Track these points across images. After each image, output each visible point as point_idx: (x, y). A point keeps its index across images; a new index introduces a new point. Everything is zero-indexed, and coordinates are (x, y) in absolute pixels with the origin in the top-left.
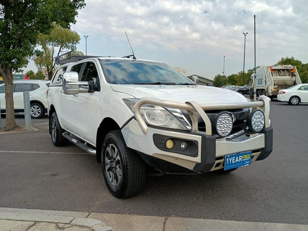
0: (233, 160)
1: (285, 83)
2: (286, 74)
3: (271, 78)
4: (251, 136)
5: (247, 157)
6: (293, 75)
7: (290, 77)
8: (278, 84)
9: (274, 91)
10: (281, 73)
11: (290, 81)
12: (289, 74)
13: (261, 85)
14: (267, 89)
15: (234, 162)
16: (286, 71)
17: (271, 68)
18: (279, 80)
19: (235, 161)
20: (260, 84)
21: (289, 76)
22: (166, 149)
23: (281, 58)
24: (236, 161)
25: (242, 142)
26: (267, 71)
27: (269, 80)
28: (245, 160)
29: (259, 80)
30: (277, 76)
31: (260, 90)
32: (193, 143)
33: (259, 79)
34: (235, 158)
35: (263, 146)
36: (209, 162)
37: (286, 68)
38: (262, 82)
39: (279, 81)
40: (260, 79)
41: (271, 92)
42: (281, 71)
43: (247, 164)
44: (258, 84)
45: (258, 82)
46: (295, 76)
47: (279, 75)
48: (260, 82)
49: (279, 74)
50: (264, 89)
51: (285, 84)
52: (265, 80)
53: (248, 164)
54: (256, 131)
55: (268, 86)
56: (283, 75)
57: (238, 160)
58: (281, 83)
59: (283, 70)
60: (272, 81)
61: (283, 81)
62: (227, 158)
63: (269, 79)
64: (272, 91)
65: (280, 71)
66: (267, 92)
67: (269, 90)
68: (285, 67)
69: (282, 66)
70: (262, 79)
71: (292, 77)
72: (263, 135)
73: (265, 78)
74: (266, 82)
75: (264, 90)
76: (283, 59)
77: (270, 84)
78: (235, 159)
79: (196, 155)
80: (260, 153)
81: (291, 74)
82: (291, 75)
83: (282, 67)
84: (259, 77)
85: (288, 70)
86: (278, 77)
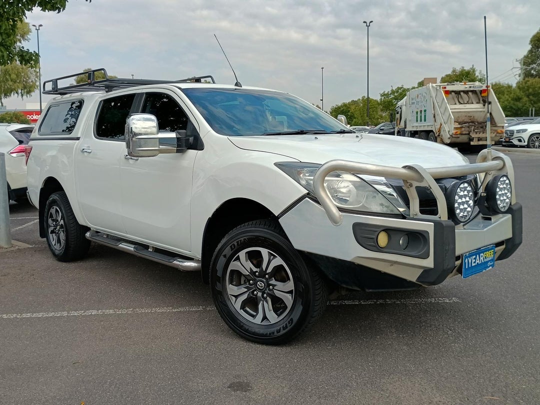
0: (474, 261)
1: (472, 117)
2: (471, 100)
3: (446, 108)
4: (493, 218)
5: (489, 255)
6: (486, 101)
7: (480, 105)
8: (459, 121)
9: (456, 134)
10: (462, 97)
11: (481, 113)
12: (477, 101)
13: (423, 123)
14: (439, 131)
15: (474, 264)
16: (470, 93)
17: (445, 88)
18: (460, 112)
19: (475, 262)
20: (421, 121)
21: (477, 103)
22: (379, 249)
23: (452, 70)
24: (477, 262)
25: (485, 229)
26: (437, 95)
27: (443, 112)
28: (488, 260)
29: (419, 113)
30: (456, 104)
31: (423, 133)
32: (420, 236)
33: (417, 110)
34: (475, 257)
35: (510, 235)
36: (448, 266)
37: (472, 89)
38: (425, 116)
39: (460, 114)
40: (421, 111)
41: (449, 136)
42: (462, 93)
43: (489, 267)
44: (417, 121)
45: (417, 117)
46: (490, 103)
47: (460, 103)
48: (421, 116)
49: (460, 100)
50: (432, 131)
51: (472, 120)
52: (433, 112)
53: (491, 267)
54: (500, 211)
55: (441, 125)
56: (466, 102)
57: (478, 261)
58: (464, 118)
59: (466, 92)
60: (450, 114)
61: (468, 115)
62: (466, 257)
63: (442, 110)
64: (451, 133)
65: (460, 94)
66: (439, 136)
67: (442, 133)
68: (470, 87)
69: (465, 84)
70: (425, 111)
71: (484, 105)
72: (509, 216)
73: (433, 109)
74: (434, 117)
75: (431, 133)
76: (454, 71)
77: (446, 121)
78: (475, 259)
79: (425, 256)
80: (503, 247)
81: (481, 100)
82: (482, 102)
83: (466, 86)
84: (418, 106)
85: (474, 92)
86: (458, 106)
